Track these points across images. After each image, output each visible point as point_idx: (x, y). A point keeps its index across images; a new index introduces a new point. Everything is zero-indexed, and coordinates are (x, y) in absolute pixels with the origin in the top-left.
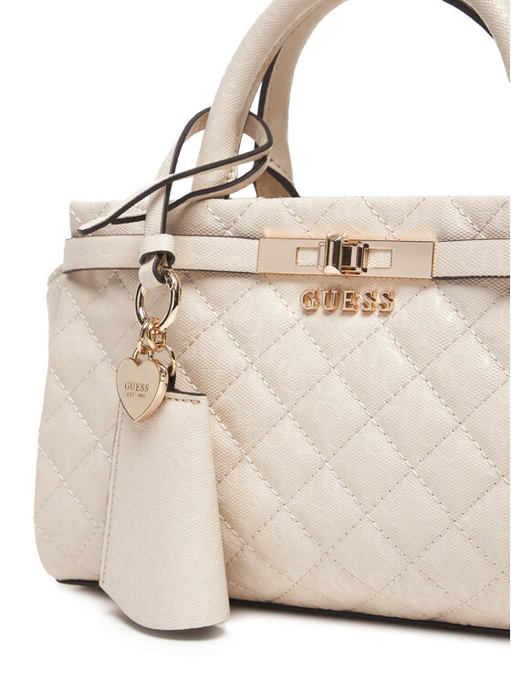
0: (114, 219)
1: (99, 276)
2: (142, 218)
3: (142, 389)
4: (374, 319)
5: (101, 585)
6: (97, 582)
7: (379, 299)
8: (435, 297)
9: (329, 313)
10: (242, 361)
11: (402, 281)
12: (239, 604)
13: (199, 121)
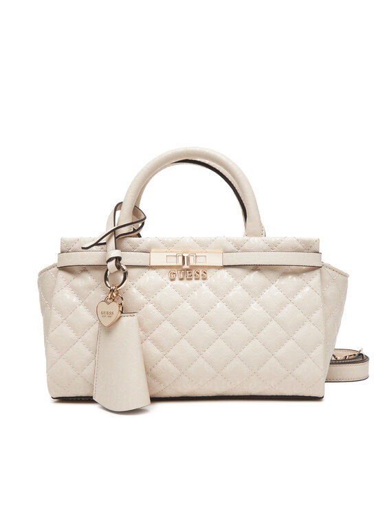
0: (97, 244)
1: (76, 269)
2: (105, 244)
3: (110, 314)
4: (200, 281)
5: (94, 399)
6: (92, 397)
7: (201, 273)
8: (224, 272)
9: (181, 279)
10: (145, 300)
11: (210, 267)
12: (154, 399)
13: (119, 206)
